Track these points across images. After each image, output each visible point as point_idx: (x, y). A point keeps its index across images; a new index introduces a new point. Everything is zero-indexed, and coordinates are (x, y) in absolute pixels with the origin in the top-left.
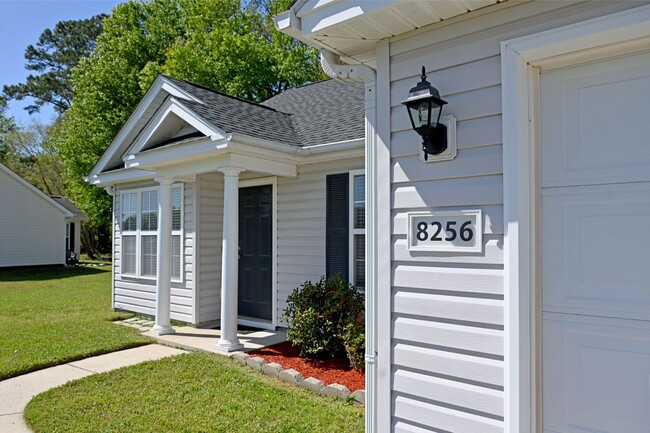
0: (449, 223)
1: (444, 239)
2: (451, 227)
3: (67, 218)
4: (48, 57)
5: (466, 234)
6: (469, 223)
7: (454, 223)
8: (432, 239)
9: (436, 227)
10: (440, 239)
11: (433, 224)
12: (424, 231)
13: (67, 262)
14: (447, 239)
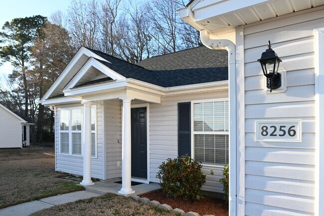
0: (281, 127)
1: (278, 135)
2: (282, 129)
3: (22, 123)
4: (7, 36)
5: (292, 133)
6: (294, 126)
7: (285, 127)
8: (271, 135)
9: (273, 129)
10: (276, 135)
11: (271, 127)
12: (266, 131)
13: (23, 146)
14: (280, 135)
